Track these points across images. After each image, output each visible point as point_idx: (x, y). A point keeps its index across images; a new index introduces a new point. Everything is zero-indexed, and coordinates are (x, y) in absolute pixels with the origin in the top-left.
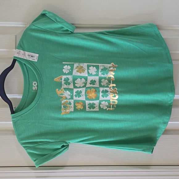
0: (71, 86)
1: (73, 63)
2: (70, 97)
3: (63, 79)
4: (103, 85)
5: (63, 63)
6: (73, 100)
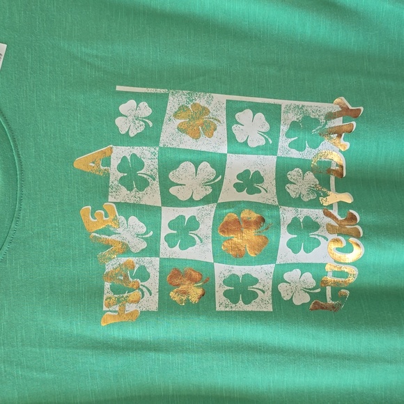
0: (152, 197)
1: (162, 91)
2: (144, 245)
3: (115, 162)
4: (293, 195)
5: (119, 88)
6: (156, 261)
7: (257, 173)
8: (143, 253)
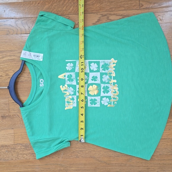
2: (73, 93)
4: (104, 81)
5: (66, 61)
6: (76, 96)
7: (96, 76)
8: (73, 95)
